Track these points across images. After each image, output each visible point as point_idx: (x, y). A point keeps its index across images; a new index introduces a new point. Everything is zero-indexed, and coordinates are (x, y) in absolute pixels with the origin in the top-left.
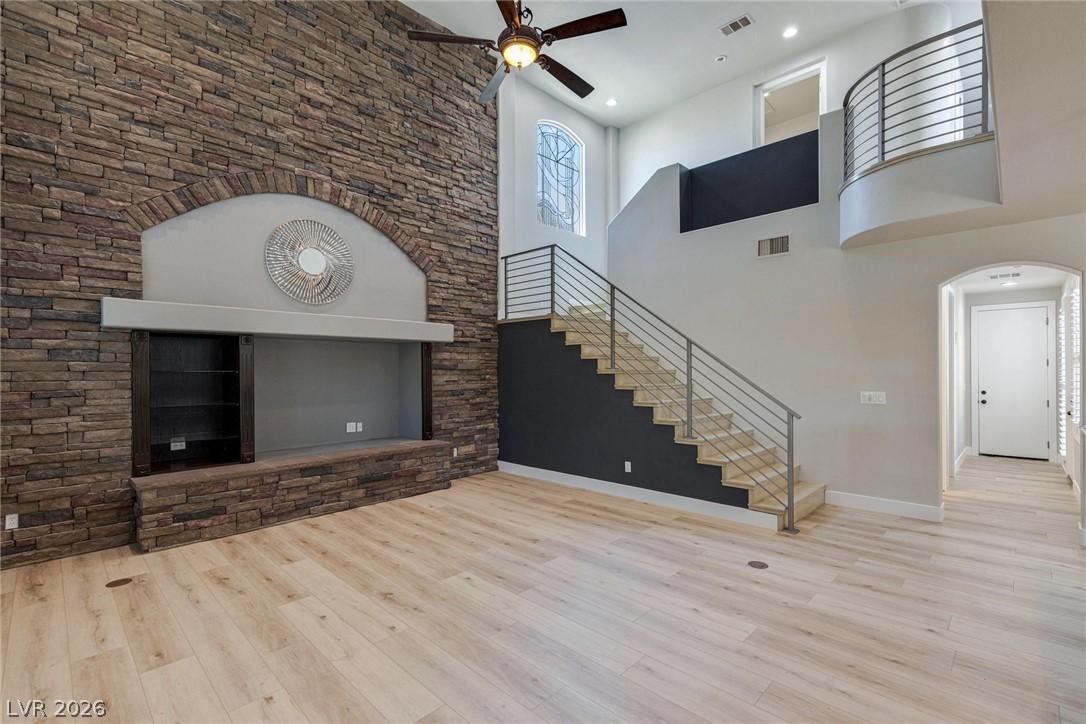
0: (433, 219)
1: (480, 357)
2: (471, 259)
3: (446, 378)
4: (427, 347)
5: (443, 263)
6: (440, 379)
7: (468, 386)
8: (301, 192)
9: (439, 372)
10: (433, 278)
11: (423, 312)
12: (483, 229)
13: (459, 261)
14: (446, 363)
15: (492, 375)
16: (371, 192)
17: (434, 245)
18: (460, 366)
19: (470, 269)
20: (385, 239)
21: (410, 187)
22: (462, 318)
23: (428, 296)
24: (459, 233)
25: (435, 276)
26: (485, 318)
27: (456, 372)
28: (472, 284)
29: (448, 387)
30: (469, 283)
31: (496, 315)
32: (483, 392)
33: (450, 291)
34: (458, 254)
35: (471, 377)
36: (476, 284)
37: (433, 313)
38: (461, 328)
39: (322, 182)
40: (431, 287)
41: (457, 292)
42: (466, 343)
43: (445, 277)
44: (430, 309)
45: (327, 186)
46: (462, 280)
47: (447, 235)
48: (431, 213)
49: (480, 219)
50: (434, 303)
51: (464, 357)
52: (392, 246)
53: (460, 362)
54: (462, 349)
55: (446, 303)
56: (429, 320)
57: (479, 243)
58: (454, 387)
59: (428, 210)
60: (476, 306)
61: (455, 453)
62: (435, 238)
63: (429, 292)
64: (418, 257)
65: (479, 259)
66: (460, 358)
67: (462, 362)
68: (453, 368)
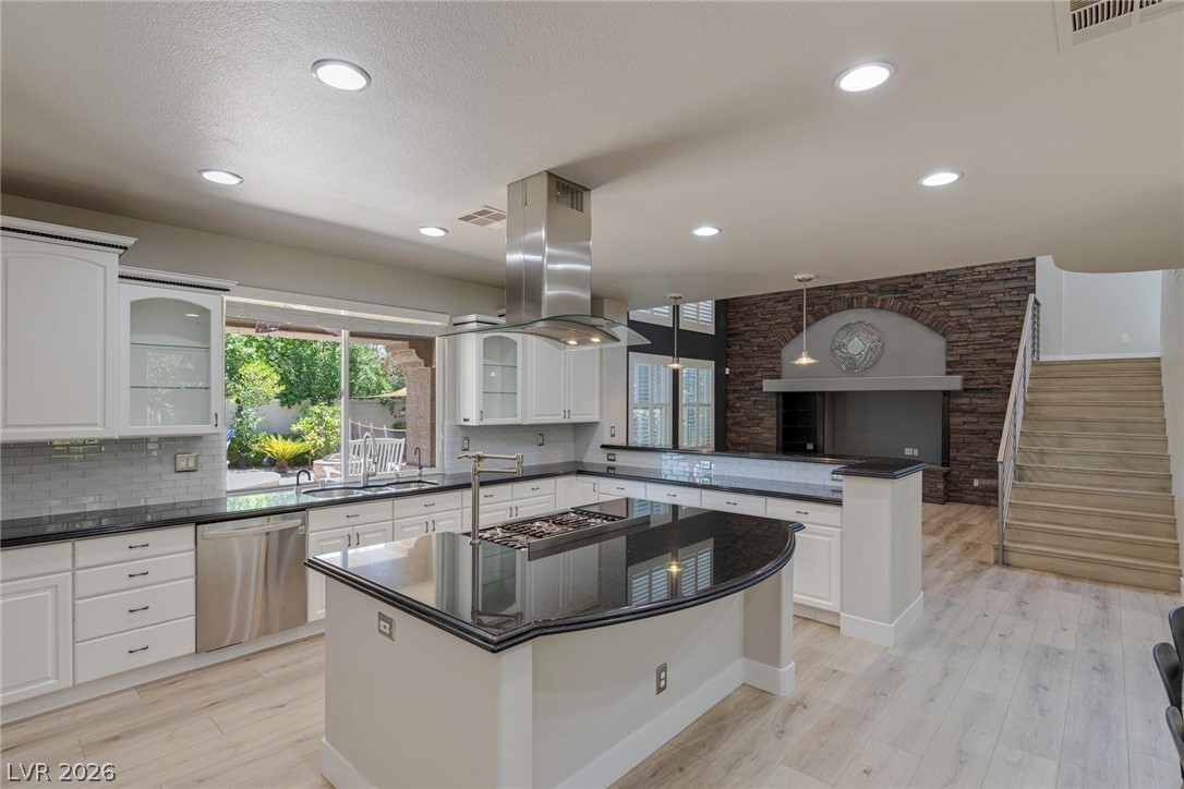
0: (952, 293)
2: (995, 315)
3: (964, 420)
4: (946, 393)
5: (962, 326)
6: (958, 420)
7: (991, 427)
8: (850, 307)
9: (957, 414)
10: (951, 339)
11: (943, 368)
12: (1012, 284)
13: (981, 320)
14: (965, 407)
16: (896, 291)
17: (952, 313)
18: (980, 410)
19: (995, 324)
20: (909, 320)
21: (929, 276)
22: (985, 367)
23: (947, 355)
24: (980, 297)
25: (954, 337)
27: (975, 414)
28: (999, 337)
29: (966, 427)
30: (993, 337)
33: (969, 347)
34: (980, 314)
35: (995, 420)
37: (951, 367)
38: (983, 377)
39: (862, 296)
40: (950, 347)
41: (978, 347)
42: (988, 389)
43: (965, 336)
44: (949, 364)
45: (865, 298)
46: (984, 335)
47: (966, 301)
48: (950, 288)
49: (1009, 276)
50: (952, 359)
51: (987, 402)
52: (915, 323)
53: (980, 405)
54: (983, 395)
55: (963, 358)
56: (948, 373)
57: (1007, 298)
58: (974, 427)
59: (945, 287)
60: (1002, 356)
61: (976, 483)
62: (954, 307)
63: (949, 351)
64: (935, 326)
65: (1008, 313)
66: (981, 402)
67: (983, 406)
68: (972, 411)
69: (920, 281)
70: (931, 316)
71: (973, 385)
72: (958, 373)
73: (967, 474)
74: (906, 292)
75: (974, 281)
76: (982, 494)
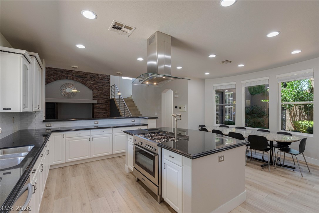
0: (94, 80)
1: (105, 106)
2: (103, 87)
3: (97, 110)
4: (93, 104)
5: (96, 89)
6: (95, 110)
7: (102, 112)
8: (67, 79)
9: (95, 109)
10: (94, 91)
11: (92, 98)
12: (106, 81)
13: (100, 88)
14: (97, 107)
15: (109, 109)
16: (80, 77)
17: (94, 85)
18: (100, 108)
19: (103, 89)
20: (84, 85)
21: (89, 75)
22: (101, 98)
23: (93, 95)
24: (100, 83)
25: (95, 91)
26: (107, 99)
29: (97, 112)
31: (110, 98)
32: (106, 113)
33: (98, 94)
34: (100, 87)
35: (103, 110)
36: (104, 92)
37: (94, 98)
39: (70, 77)
40: (94, 93)
41: (100, 94)
43: (97, 91)
44: (93, 97)
45: (71, 77)
46: (101, 91)
47: (97, 83)
48: (94, 79)
49: (106, 79)
50: (94, 96)
51: (102, 106)
52: (85, 86)
54: (101, 105)
55: (97, 96)
56: (93, 99)
57: (105, 84)
58: (99, 112)
59: (93, 79)
60: (104, 96)
62: (95, 84)
63: (93, 94)
64: (90, 88)
65: (105, 87)
66: (100, 106)
67: (101, 107)
69: (87, 76)
70: (89, 85)
71: (99, 102)
72: (96, 99)
74: (83, 78)
75: (99, 79)
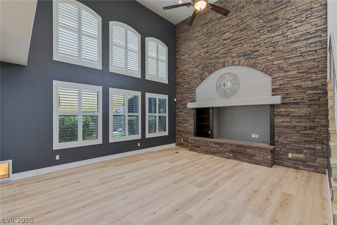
1: (309, 110)
2: (300, 60)
3: (282, 120)
4: (272, 106)
5: (281, 69)
6: (278, 120)
7: (298, 124)
8: (224, 66)
9: (278, 117)
10: (274, 76)
12: (312, 41)
13: (291, 64)
14: (283, 113)
16: (245, 55)
17: (275, 63)
18: (292, 114)
19: (300, 66)
21: (262, 45)
22: (295, 90)
23: (273, 85)
24: (291, 51)
25: (276, 75)
26: (314, 88)
27: (289, 117)
28: (302, 73)
29: (284, 124)
30: (299, 73)
32: (312, 128)
33: (285, 80)
34: (291, 61)
35: (301, 120)
36: (306, 72)
37: (275, 92)
38: (293, 96)
39: (229, 60)
40: (274, 80)
41: (290, 79)
42: (297, 103)
43: (282, 74)
44: (273, 90)
46: (294, 72)
47: (283, 55)
48: (274, 49)
49: (309, 36)
50: (275, 87)
51: (296, 110)
53: (292, 112)
54: (294, 106)
55: (282, 86)
56: (273, 95)
57: (309, 49)
58: (288, 124)
59: (271, 49)
60: (306, 83)
61: (290, 155)
62: (276, 59)
63: (273, 83)
64: (266, 71)
65: (309, 58)
66: (292, 110)
67: (294, 112)
68: (287, 116)
69: (258, 48)
70: (263, 66)
71: (287, 101)
72: (278, 95)
73: (285, 150)
74: (250, 55)
75: (288, 43)
76: (294, 162)
